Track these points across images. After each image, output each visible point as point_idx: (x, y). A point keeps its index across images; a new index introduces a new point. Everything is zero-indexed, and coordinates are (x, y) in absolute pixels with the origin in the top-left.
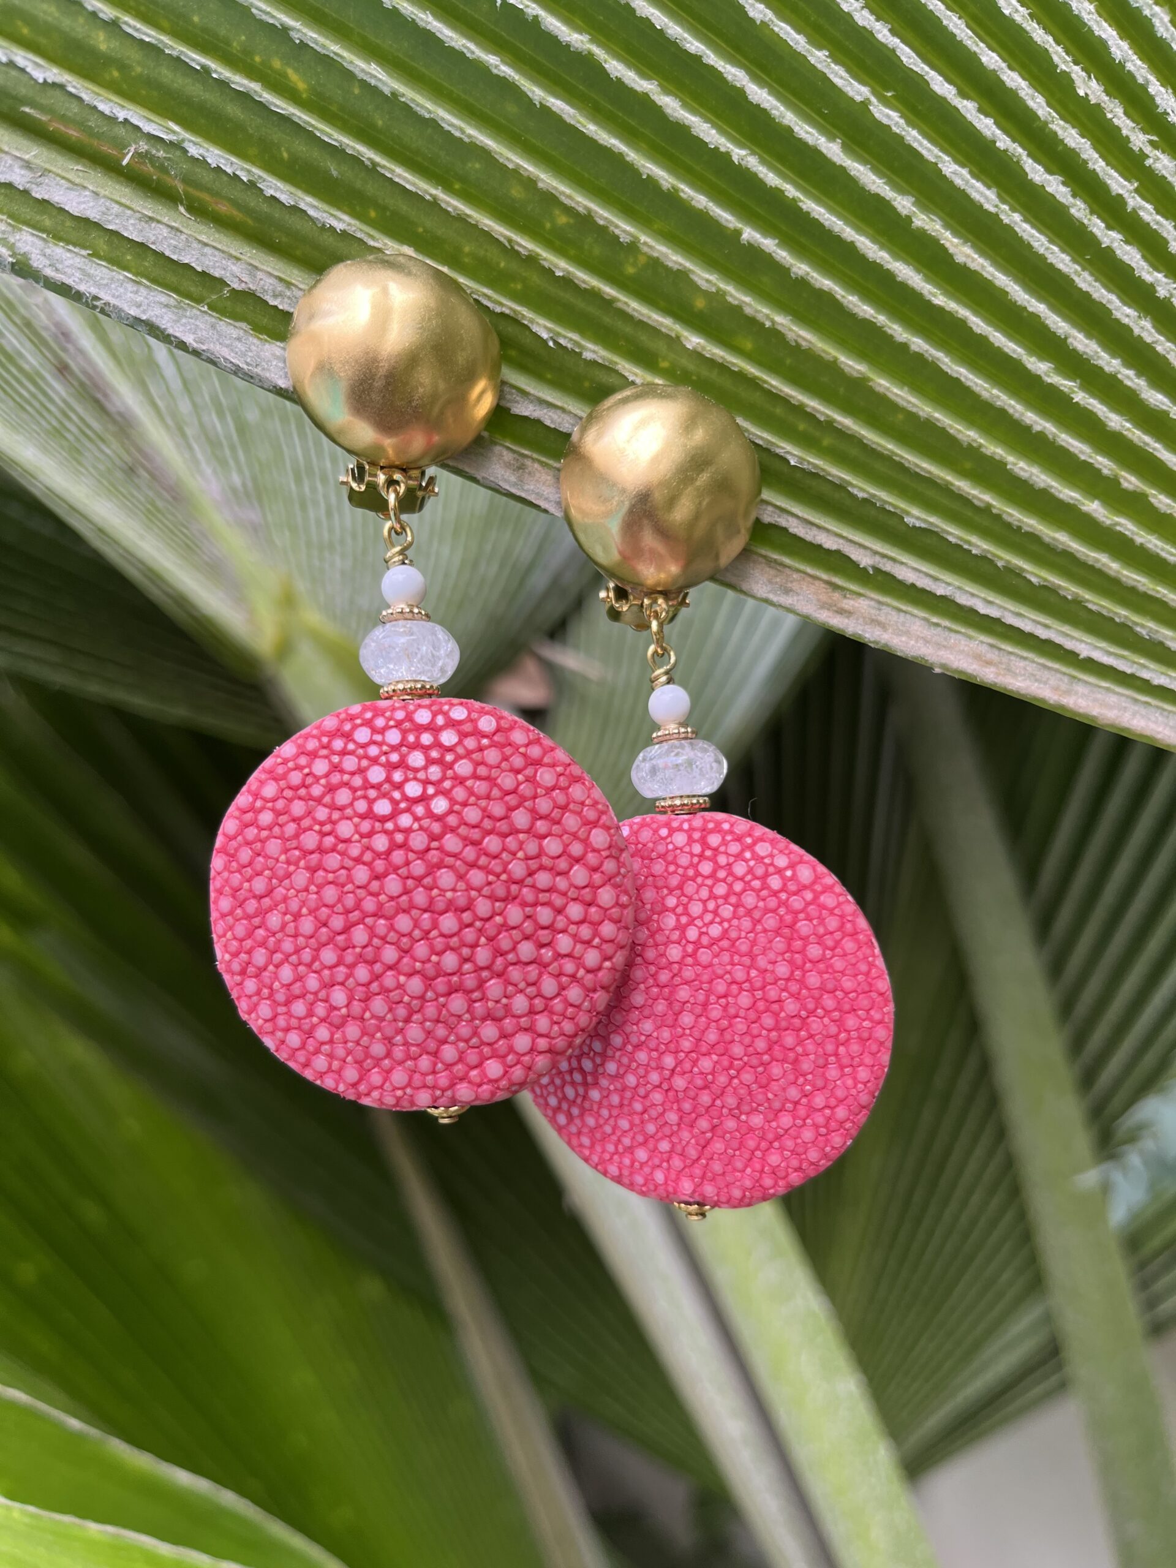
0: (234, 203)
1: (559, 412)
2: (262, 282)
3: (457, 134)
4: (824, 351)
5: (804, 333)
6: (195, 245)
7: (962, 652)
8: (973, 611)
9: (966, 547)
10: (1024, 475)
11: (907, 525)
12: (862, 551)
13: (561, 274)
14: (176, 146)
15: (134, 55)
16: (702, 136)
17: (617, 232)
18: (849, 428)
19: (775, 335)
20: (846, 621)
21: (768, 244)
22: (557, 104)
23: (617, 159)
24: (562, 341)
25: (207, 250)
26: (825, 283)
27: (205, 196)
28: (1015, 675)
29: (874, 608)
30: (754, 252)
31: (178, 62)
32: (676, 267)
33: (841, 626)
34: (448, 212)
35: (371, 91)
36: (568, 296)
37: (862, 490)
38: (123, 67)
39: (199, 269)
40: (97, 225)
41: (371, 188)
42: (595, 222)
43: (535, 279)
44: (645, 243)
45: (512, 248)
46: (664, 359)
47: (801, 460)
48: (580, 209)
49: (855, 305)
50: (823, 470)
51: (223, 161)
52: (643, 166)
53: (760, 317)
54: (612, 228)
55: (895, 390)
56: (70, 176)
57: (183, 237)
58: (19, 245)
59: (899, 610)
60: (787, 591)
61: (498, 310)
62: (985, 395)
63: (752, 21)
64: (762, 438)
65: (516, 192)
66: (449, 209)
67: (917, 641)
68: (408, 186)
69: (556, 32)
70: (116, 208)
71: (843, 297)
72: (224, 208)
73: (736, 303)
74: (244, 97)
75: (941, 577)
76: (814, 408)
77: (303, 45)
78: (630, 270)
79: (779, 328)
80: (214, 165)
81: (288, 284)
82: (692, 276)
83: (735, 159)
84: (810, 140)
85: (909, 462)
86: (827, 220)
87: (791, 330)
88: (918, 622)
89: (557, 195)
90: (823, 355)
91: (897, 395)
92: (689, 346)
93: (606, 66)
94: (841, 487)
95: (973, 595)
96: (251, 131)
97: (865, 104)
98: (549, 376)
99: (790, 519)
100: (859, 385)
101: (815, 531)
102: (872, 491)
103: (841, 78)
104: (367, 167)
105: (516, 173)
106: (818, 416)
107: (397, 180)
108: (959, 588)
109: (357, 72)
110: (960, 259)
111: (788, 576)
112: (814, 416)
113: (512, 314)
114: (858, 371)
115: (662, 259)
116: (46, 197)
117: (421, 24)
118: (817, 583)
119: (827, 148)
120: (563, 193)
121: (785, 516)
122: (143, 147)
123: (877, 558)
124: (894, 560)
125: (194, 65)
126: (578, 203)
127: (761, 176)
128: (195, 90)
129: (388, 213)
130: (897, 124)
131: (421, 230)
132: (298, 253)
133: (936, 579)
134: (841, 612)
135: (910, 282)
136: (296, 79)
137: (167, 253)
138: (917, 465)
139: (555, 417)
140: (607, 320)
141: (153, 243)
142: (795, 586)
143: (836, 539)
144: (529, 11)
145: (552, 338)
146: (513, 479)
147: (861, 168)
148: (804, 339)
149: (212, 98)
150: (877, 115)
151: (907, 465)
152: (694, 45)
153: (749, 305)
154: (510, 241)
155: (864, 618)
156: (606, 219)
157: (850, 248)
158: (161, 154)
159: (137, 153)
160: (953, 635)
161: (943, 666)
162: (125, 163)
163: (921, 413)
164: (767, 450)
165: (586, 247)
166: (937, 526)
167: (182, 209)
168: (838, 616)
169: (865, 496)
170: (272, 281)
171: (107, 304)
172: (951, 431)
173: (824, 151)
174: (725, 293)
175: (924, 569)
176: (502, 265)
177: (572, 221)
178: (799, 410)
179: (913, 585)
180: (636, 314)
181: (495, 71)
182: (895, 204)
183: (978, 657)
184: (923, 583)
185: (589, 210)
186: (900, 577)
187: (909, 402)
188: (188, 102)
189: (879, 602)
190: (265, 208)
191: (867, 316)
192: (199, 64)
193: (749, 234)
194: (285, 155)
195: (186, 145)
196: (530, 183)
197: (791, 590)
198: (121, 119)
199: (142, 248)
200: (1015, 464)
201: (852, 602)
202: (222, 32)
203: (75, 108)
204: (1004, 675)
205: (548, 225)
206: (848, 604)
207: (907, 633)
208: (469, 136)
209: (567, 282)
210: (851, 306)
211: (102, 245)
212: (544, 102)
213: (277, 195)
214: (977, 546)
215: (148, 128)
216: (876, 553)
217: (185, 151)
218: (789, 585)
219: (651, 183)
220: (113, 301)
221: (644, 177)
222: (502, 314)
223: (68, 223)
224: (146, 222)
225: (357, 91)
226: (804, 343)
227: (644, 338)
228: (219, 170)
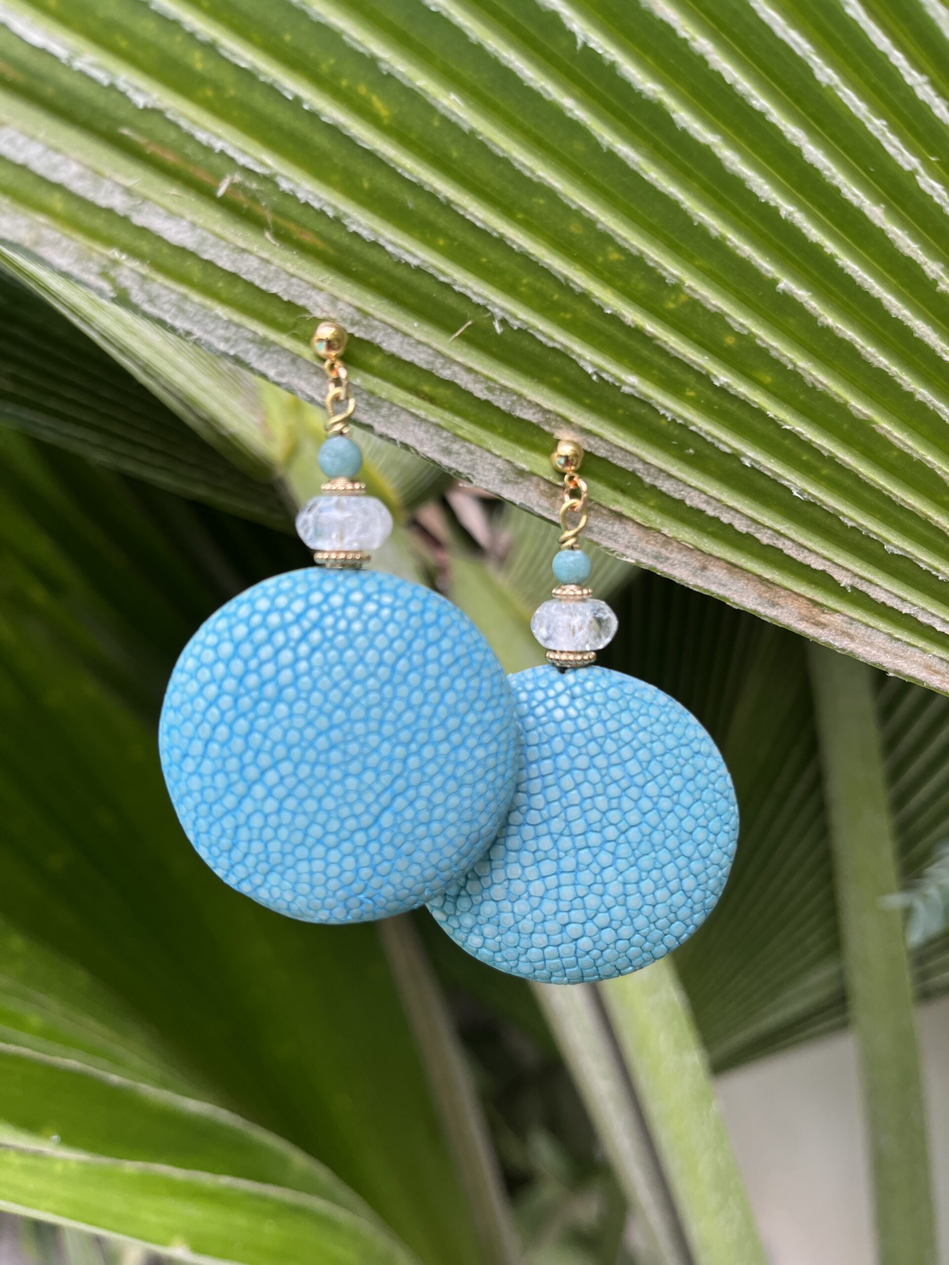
0: (319, 235)
1: (597, 439)
2: (342, 312)
3: (528, 174)
4: (837, 395)
5: (822, 378)
6: (283, 276)
7: (915, 662)
8: (931, 628)
9: (934, 573)
11: (886, 552)
12: (844, 572)
13: (609, 312)
14: (269, 180)
15: (228, 78)
16: (755, 189)
17: (664, 274)
18: (848, 464)
19: (795, 377)
20: (821, 631)
21: (802, 294)
22: (624, 150)
23: (673, 206)
24: (604, 375)
25: (294, 280)
26: (848, 333)
27: (292, 227)
29: (846, 622)
30: (787, 299)
31: (273, 91)
32: (714, 310)
33: (816, 636)
34: (513, 249)
35: (450, 125)
36: (611, 329)
37: (852, 520)
39: (286, 298)
40: (193, 255)
41: (442, 221)
42: (645, 264)
43: (584, 312)
44: (689, 287)
45: (568, 284)
46: (692, 389)
47: (802, 491)
48: (634, 251)
49: (873, 356)
50: (821, 501)
51: (311, 197)
52: (697, 215)
53: (784, 360)
54: (660, 270)
55: (896, 434)
56: (167, 202)
57: (273, 268)
58: (120, 279)
59: (868, 626)
60: (774, 605)
61: (551, 344)
63: (818, 83)
64: (771, 471)
65: (575, 228)
66: (515, 247)
67: (878, 651)
68: (478, 224)
69: (631, 79)
70: (212, 239)
71: (862, 347)
72: (308, 238)
73: (764, 345)
74: (334, 130)
75: (909, 598)
76: (819, 445)
77: (390, 77)
78: (671, 305)
79: (800, 371)
80: (303, 201)
81: (366, 314)
82: (727, 319)
83: (783, 213)
84: (855, 202)
85: (897, 497)
86: (860, 276)
87: (811, 374)
88: (882, 636)
89: (614, 236)
90: (836, 398)
91: (896, 438)
92: (717, 384)
93: (674, 116)
94: (834, 516)
95: (933, 615)
96: (336, 160)
97: (913, 174)
98: (587, 401)
99: (787, 542)
100: (864, 425)
101: (806, 553)
102: (861, 521)
103: (894, 147)
104: (441, 202)
105: (578, 214)
106: (823, 452)
107: (468, 217)
108: (923, 609)
109: (439, 107)
111: (777, 592)
112: (819, 451)
113: (562, 349)
114: (865, 415)
115: (702, 301)
116: (146, 225)
117: (504, 62)
118: (801, 599)
119: (871, 211)
120: (619, 236)
121: (783, 539)
122: (238, 178)
123: (857, 580)
124: (870, 582)
125: (286, 94)
126: (632, 245)
127: (805, 231)
128: (284, 116)
129: (456, 243)
130: (940, 196)
131: (484, 260)
132: (372, 280)
133: (903, 600)
134: (818, 624)
135: (926, 339)
136: (378, 104)
137: (257, 282)
138: (903, 500)
139: (592, 442)
140: (645, 352)
141: (245, 274)
142: (781, 601)
143: (824, 561)
144: (607, 56)
145: (596, 373)
147: (899, 232)
148: (821, 383)
149: (302, 127)
150: (923, 185)
151: (894, 499)
152: (760, 101)
153: (776, 349)
154: (567, 278)
155: (837, 630)
156: (656, 262)
157: (876, 303)
158: (254, 186)
159: (233, 186)
160: (910, 648)
161: (896, 672)
162: (221, 192)
163: (915, 455)
164: (775, 481)
165: (633, 281)
166: (912, 555)
167: (268, 235)
168: (815, 627)
169: (854, 524)
170: (351, 310)
171: (199, 339)
172: (939, 473)
173: (867, 212)
174: (755, 336)
175: (895, 591)
177: (623, 258)
178: (807, 445)
179: (883, 603)
180: (672, 351)
181: (569, 114)
182: (925, 268)
183: (928, 667)
184: (891, 602)
185: (642, 252)
186: (873, 597)
187: (906, 445)
188: (279, 128)
189: (852, 619)
190: (346, 241)
191: (881, 366)
192: (291, 94)
193: (786, 284)
194: (366, 185)
195: (278, 179)
196: (589, 223)
197: (778, 604)
198: (217, 151)
199: (233, 277)
201: (828, 617)
202: (312, 54)
203: (172, 135)
205: (600, 259)
206: (824, 618)
207: (871, 644)
208: (539, 177)
209: (615, 319)
210: (868, 356)
211: (196, 272)
212: (612, 148)
213: (360, 230)
215: (242, 160)
216: (856, 575)
217: (276, 185)
218: (776, 600)
219: (701, 231)
220: (206, 337)
221: (696, 224)
222: (554, 349)
223: (165, 250)
224: (239, 253)
225: (436, 123)
226: (820, 386)
227: (676, 370)
228: (307, 205)
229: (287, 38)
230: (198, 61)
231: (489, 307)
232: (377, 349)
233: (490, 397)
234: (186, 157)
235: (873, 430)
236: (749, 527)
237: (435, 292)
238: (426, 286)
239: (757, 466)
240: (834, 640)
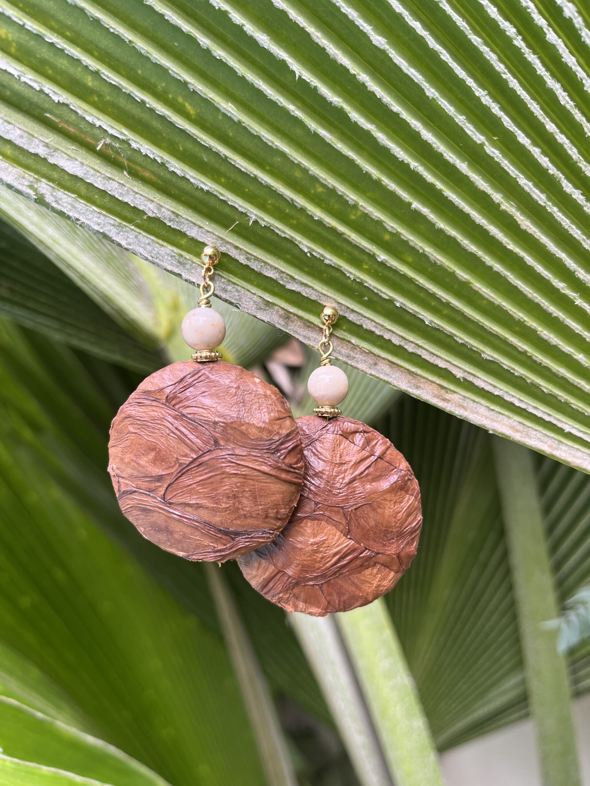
0: (153, 173)
1: (310, 289)
2: (164, 214)
3: (270, 144)
4: (449, 267)
5: (439, 257)
6: (131, 193)
7: (504, 424)
8: (512, 404)
9: (512, 371)
10: (545, 337)
11: (483, 358)
12: (458, 369)
13: (317, 219)
14: (126, 142)
15: (106, 90)
16: (395, 154)
17: (347, 199)
18: (457, 307)
19: (424, 256)
20: (446, 404)
21: (425, 211)
22: (323, 133)
23: (351, 162)
24: (314, 254)
25: (137, 196)
26: (452, 232)
27: (139, 168)
28: (530, 438)
29: (461, 399)
30: (417, 214)
31: (129, 97)
32: (376, 219)
33: (444, 407)
34: (262, 184)
35: (228, 118)
36: (319, 229)
37: (461, 339)
38: (100, 96)
39: (132, 205)
40: (81, 180)
41: (223, 169)
42: (337, 193)
43: (303, 220)
44: (362, 206)
45: (293, 203)
46: (366, 264)
47: (431, 322)
48: (330, 186)
49: (467, 245)
50: (442, 327)
51: (149, 151)
52: (364, 167)
53: (417, 247)
54: (345, 197)
55: (484, 290)
56: (69, 152)
57: (126, 188)
58: (40, 189)
59: (474, 401)
60: (418, 387)
61: (283, 235)
62: (530, 296)
63: (428, 97)
64: (412, 309)
65: (298, 174)
66: (263, 182)
67: (482, 417)
68: (242, 169)
69: (325, 96)
70: (92, 172)
71: (461, 240)
72: (147, 175)
73: (406, 239)
74: (163, 118)
75: (498, 386)
76: (440, 296)
77: (194, 92)
78: (353, 217)
79: (427, 253)
80: (144, 154)
81: (177, 215)
82: (384, 224)
83: (412, 167)
84: (451, 161)
85: (487, 326)
86: (456, 201)
87: (432, 255)
88: (483, 408)
89: (319, 178)
90: (448, 269)
91: (484, 292)
92: (380, 260)
93: (350, 115)
94: (451, 336)
95: (513, 396)
96: (164, 135)
97: (482, 145)
98: (306, 269)
99: (423, 351)
100: (466, 285)
101: (435, 358)
102: (467, 340)
103: (471, 131)
104: (222, 158)
105: (298, 165)
106: (442, 299)
107: (237, 166)
108: (507, 392)
109: (221, 108)
110: (523, 227)
111: (418, 380)
112: (440, 300)
113: (290, 238)
114: (465, 279)
115: (369, 214)
116: (56, 163)
117: (256, 86)
118: (433, 384)
119: (461, 166)
120: (322, 177)
121: (420, 349)
122: (108, 141)
123: (466, 374)
124: (474, 375)
125: (137, 99)
126: (329, 183)
127: (424, 177)
128: (136, 111)
129: (231, 181)
130: (497, 156)
131: (247, 190)
132: (183, 199)
133: (495, 387)
134: (444, 400)
135: (496, 236)
136: (189, 107)
137: (117, 196)
138: (491, 328)
139: (308, 291)
140: (338, 243)
141: (110, 191)
142: (422, 385)
143: (446, 363)
144: (312, 83)
145: (309, 252)
146: (283, 323)
147: (477, 177)
148: (439, 260)
149: (145, 117)
150: (488, 151)
151: (486, 327)
152: (396, 108)
153: (412, 241)
154: (292, 200)
155: (456, 404)
156: (343, 192)
157: (467, 217)
158: (117, 145)
159: (105, 144)
160: (501, 416)
161: (493, 430)
162: (98, 148)
163: (496, 302)
164: (414, 316)
165: (331, 204)
166: (498, 360)
167: (125, 173)
168: (443, 402)
169: (463, 342)
170: (169, 213)
171: (83, 223)
172: (510, 313)
173: (458, 167)
174: (400, 234)
175: (489, 381)
176: (287, 211)
177: (325, 191)
178: (433, 296)
179: (483, 389)
180: (353, 241)
181: (292, 114)
182: (493, 197)
183: (512, 428)
184: (488, 388)
185: (334, 187)
186: (477, 384)
187: (490, 296)
188: (133, 117)
189: (465, 397)
190: (168, 176)
191: (473, 251)
192: (140, 99)
193: (416, 205)
194: (181, 148)
195: (130, 142)
196: (305, 171)
197: (420, 387)
198: (97, 126)
199: (104, 193)
200: (541, 332)
201: (450, 395)
202: (153, 80)
203: (73, 117)
204: (525, 438)
205: (313, 191)
206: (448, 396)
207: (477, 413)
208: (276, 146)
209: (320, 223)
210: (465, 245)
211: (83, 190)
212: (316, 131)
213: (176, 170)
214: (518, 372)
215: (111, 131)
216: (465, 371)
217: (130, 145)
218: (419, 384)
219: (367, 176)
220: (87, 222)
221: (364, 172)
222: (285, 238)
223: (66, 177)
224: (107, 180)
225: (220, 118)
226: (439, 262)
227: (356, 253)
228: (146, 155)
229: (140, 72)
230: (90, 81)
231: (248, 214)
232: (183, 235)
233: (249, 263)
234: (80, 129)
235: (471, 288)
236: (401, 341)
237: (218, 205)
238: (212, 201)
239: (404, 307)
240: (455, 410)
